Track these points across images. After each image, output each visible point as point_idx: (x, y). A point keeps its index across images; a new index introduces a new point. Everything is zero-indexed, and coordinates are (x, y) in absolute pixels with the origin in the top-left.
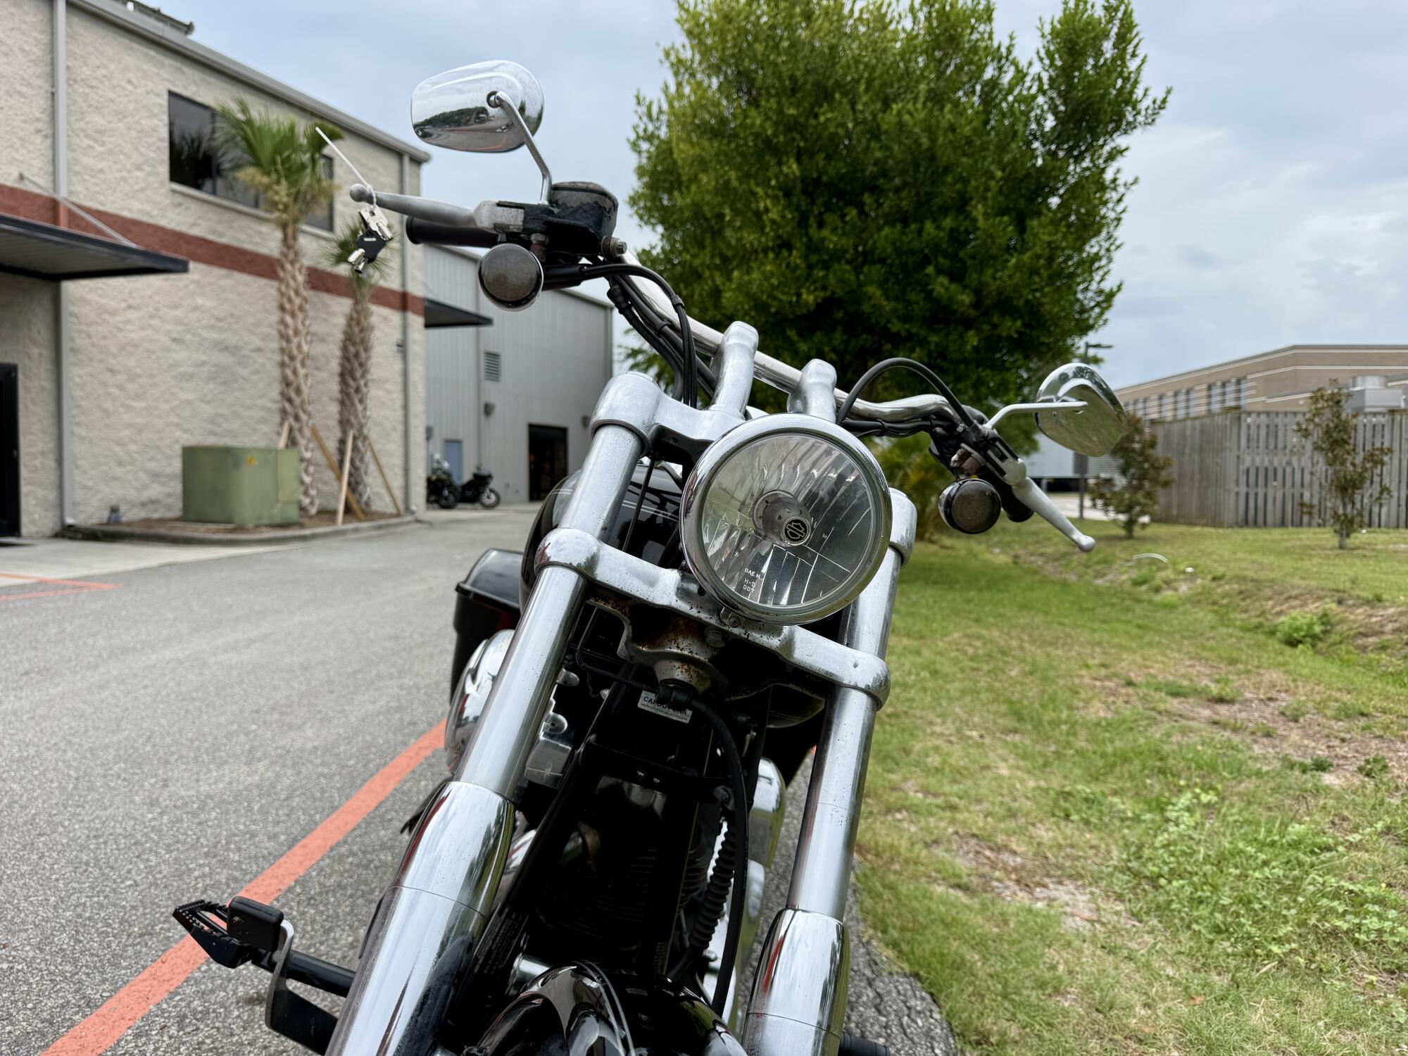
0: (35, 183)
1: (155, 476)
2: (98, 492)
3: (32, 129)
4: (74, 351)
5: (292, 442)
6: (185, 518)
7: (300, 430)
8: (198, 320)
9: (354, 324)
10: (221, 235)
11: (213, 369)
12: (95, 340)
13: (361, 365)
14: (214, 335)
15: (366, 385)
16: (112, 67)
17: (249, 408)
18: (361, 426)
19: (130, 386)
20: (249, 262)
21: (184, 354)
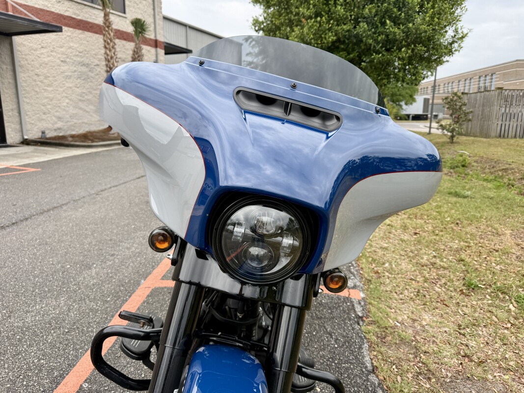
1: (59, 118)
2: (36, 125)
4: (21, 66)
8: (71, 53)
9: (135, 54)
10: (79, 15)
11: (79, 73)
12: (29, 62)
14: (79, 59)
17: (95, 90)
19: (45, 81)
20: (90, 27)
21: (67, 67)
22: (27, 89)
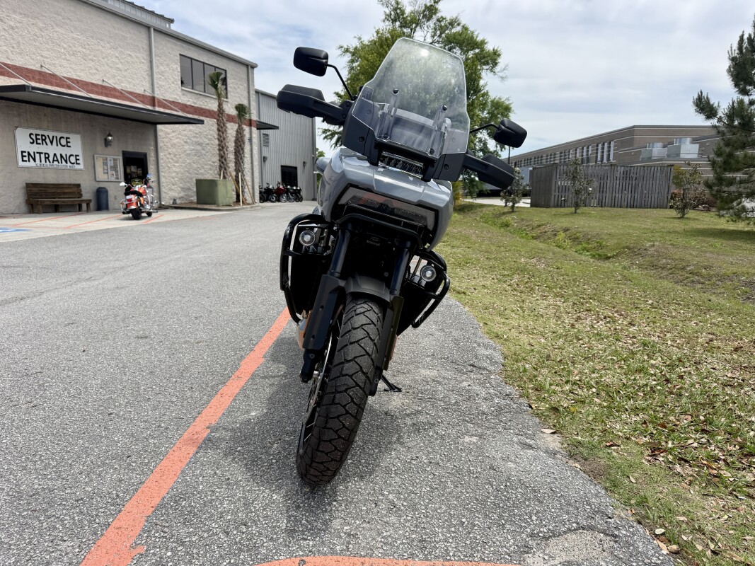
0: (148, 92)
1: (182, 188)
2: (168, 194)
3: (146, 74)
4: (161, 147)
5: (224, 177)
6: (198, 202)
7: (226, 173)
9: (238, 134)
10: (196, 103)
11: (196, 152)
12: (165, 144)
15: (244, 156)
16: (165, 48)
17: (206, 165)
18: (243, 171)
19: (174, 158)
20: (204, 112)
21: (188, 147)
22: (163, 165)
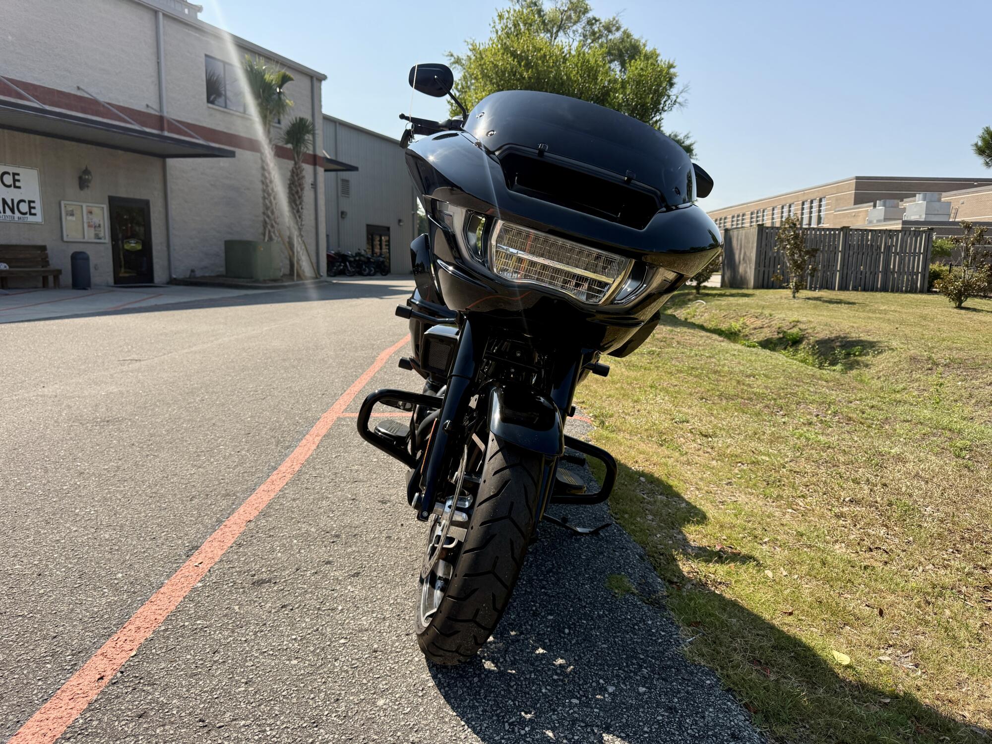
0: (153, 109)
1: (206, 254)
2: (183, 262)
3: (149, 81)
4: (172, 191)
5: (271, 239)
6: (229, 275)
7: (274, 232)
9: (295, 175)
10: (230, 129)
13: (300, 197)
15: (302, 208)
16: (181, 44)
17: (244, 220)
18: (300, 230)
20: (242, 143)
21: (216, 192)
22: (176, 219)
